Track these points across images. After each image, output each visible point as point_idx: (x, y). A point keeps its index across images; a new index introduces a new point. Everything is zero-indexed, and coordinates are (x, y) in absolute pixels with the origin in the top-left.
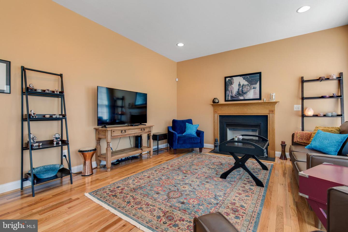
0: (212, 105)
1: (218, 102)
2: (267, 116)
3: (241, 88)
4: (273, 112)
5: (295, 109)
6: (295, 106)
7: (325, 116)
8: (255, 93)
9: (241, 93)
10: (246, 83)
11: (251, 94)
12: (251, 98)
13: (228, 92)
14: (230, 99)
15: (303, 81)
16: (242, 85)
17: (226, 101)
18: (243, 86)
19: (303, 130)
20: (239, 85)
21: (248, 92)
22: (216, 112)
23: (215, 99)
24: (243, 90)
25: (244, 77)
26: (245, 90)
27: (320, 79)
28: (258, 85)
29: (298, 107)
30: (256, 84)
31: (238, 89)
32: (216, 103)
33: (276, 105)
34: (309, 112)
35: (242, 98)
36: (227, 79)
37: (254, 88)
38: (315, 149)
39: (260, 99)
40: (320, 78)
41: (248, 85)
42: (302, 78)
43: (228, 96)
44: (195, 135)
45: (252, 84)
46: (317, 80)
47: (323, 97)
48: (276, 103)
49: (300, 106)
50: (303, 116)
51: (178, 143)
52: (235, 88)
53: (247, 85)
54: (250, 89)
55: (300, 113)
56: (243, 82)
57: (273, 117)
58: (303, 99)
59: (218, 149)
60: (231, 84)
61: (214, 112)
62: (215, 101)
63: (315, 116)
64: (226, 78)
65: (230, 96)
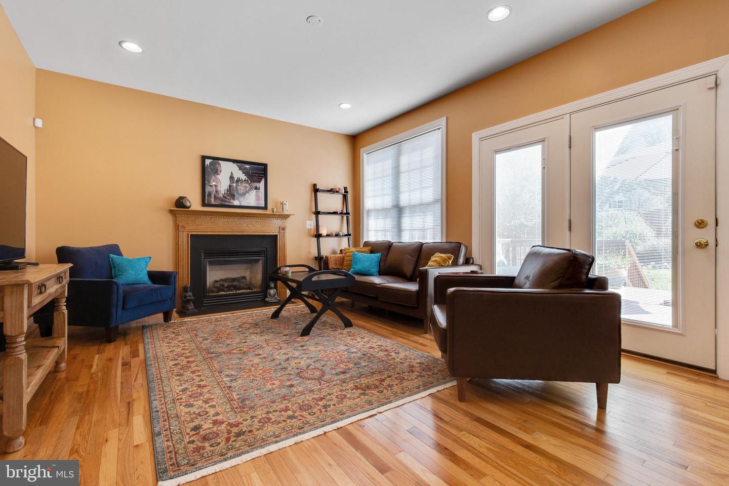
0: (173, 211)
2: (277, 236)
3: (234, 185)
4: (284, 228)
5: (308, 227)
6: (308, 223)
7: (336, 235)
8: (258, 197)
9: (234, 193)
10: (243, 177)
11: (252, 198)
12: (252, 205)
13: (208, 188)
14: (213, 201)
15: (316, 190)
16: (236, 179)
17: (204, 204)
18: (237, 181)
19: (319, 253)
20: (232, 178)
21: (247, 194)
22: (183, 227)
23: (181, 198)
24: (238, 188)
25: (239, 164)
26: (241, 189)
27: (330, 191)
28: (262, 185)
29: (311, 224)
30: (260, 182)
31: (230, 186)
32: (183, 206)
33: (288, 220)
34: (324, 232)
35: (236, 203)
36: (208, 162)
37: (256, 188)
38: (360, 272)
39: (265, 208)
40: (332, 189)
41: (248, 181)
42: (315, 185)
43: (210, 194)
44: (150, 282)
45: (253, 181)
46: (328, 191)
47: (334, 213)
48: (288, 215)
49: (313, 223)
50: (318, 236)
53: (245, 180)
54: (251, 189)
55: (315, 232)
56: (239, 174)
57: (284, 237)
58: (317, 213)
60: (216, 172)
61: (177, 228)
62: (180, 203)
63: (328, 235)
64: (204, 158)
65: (213, 196)
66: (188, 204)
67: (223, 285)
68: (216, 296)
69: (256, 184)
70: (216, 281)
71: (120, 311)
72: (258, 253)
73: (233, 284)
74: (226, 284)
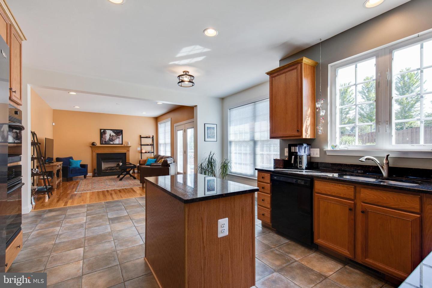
0: (90, 146)
1: (96, 145)
2: (126, 153)
3: (111, 137)
4: (129, 151)
5: (138, 150)
6: (138, 148)
7: (149, 153)
8: (119, 141)
9: (111, 140)
10: (114, 134)
11: (117, 141)
12: (117, 143)
13: (102, 139)
14: (104, 143)
15: (141, 137)
17: (101, 144)
19: (141, 159)
20: (110, 135)
21: (115, 140)
22: (95, 151)
23: (93, 143)
24: (113, 138)
25: (113, 131)
26: (114, 138)
27: (146, 137)
28: (121, 137)
29: (139, 149)
30: (120, 136)
32: (94, 145)
33: (130, 148)
34: (143, 151)
35: (112, 143)
37: (119, 138)
39: (122, 144)
42: (141, 136)
43: (103, 141)
44: (80, 167)
47: (148, 145)
48: (130, 146)
49: (140, 148)
50: (141, 153)
51: (71, 173)
52: (107, 137)
54: (117, 138)
55: (140, 151)
56: (113, 134)
57: (129, 154)
58: (141, 145)
59: (96, 175)
60: (105, 134)
61: (92, 151)
62: (93, 144)
63: (146, 153)
64: (101, 130)
65: (104, 141)
66: (95, 144)
67: (108, 169)
68: (105, 172)
69: (119, 137)
70: (106, 168)
71: (70, 174)
72: (120, 159)
73: (111, 169)
74: (109, 169)
